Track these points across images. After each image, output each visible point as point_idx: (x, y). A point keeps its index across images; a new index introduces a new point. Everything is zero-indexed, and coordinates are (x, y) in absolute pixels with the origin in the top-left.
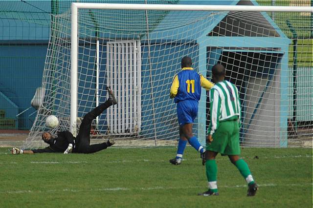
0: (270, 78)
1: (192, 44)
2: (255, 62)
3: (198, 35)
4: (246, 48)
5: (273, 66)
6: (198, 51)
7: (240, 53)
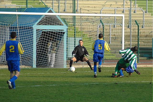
0: (60, 40)
1: (30, 28)
2: (52, 35)
3: (33, 25)
4: (50, 30)
5: (61, 37)
6: (33, 31)
7: (48, 31)
